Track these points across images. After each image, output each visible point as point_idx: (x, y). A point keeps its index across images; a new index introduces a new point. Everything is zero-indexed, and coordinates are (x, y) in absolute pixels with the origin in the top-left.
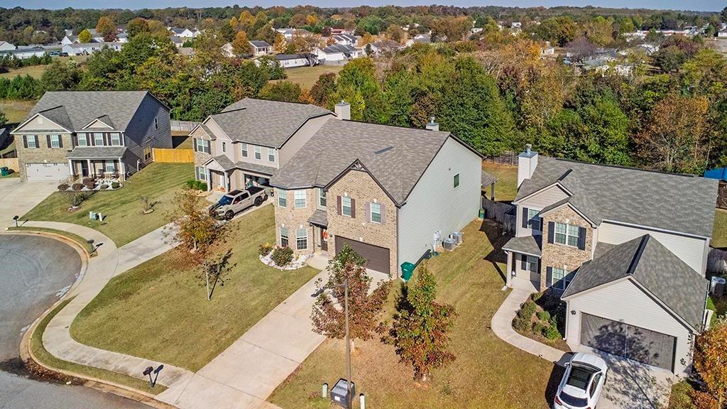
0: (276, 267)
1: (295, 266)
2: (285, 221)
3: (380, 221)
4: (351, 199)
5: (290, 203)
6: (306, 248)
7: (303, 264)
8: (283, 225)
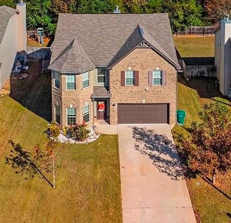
1: (93, 137)
2: (74, 102)
3: (161, 84)
4: (134, 72)
5: (80, 85)
6: (88, 121)
7: (97, 134)
8: (71, 106)
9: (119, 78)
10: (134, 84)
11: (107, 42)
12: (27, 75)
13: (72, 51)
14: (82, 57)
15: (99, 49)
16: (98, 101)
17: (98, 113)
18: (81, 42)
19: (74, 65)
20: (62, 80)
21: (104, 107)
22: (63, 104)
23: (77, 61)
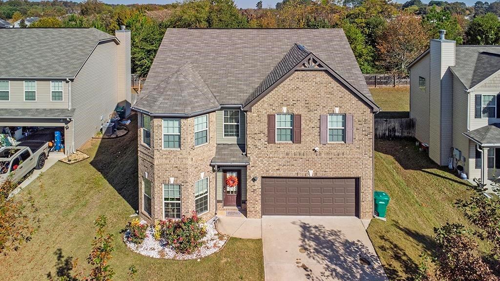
0: (180, 257)
1: (211, 244)
2: (176, 173)
3: (344, 139)
4: (292, 116)
5: (189, 140)
6: (206, 208)
7: (221, 238)
8: (172, 180)
9: (264, 127)
10: (292, 139)
11: (243, 67)
12: (125, 132)
13: (177, 77)
14: (196, 88)
15: (229, 78)
16: (225, 171)
17: (226, 193)
18: (197, 67)
19: (178, 100)
20: (155, 128)
21: (236, 183)
22: (156, 177)
23: (185, 93)
